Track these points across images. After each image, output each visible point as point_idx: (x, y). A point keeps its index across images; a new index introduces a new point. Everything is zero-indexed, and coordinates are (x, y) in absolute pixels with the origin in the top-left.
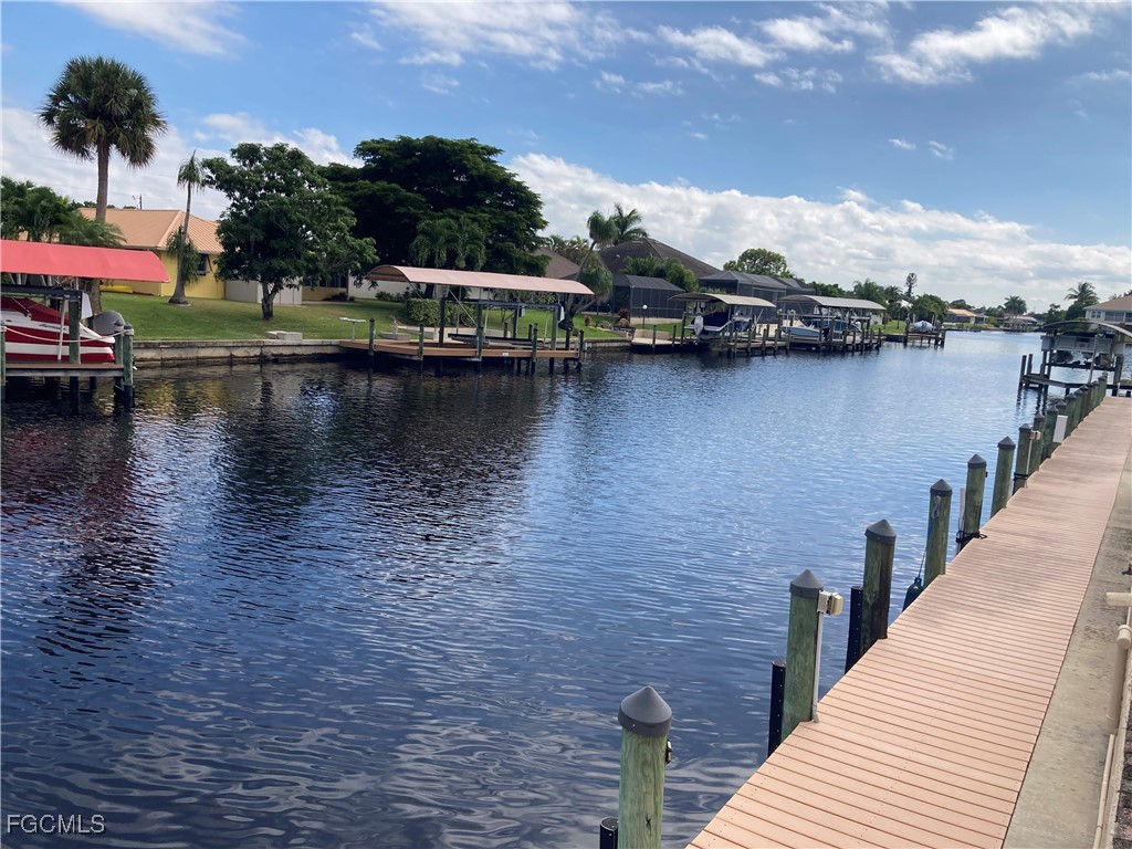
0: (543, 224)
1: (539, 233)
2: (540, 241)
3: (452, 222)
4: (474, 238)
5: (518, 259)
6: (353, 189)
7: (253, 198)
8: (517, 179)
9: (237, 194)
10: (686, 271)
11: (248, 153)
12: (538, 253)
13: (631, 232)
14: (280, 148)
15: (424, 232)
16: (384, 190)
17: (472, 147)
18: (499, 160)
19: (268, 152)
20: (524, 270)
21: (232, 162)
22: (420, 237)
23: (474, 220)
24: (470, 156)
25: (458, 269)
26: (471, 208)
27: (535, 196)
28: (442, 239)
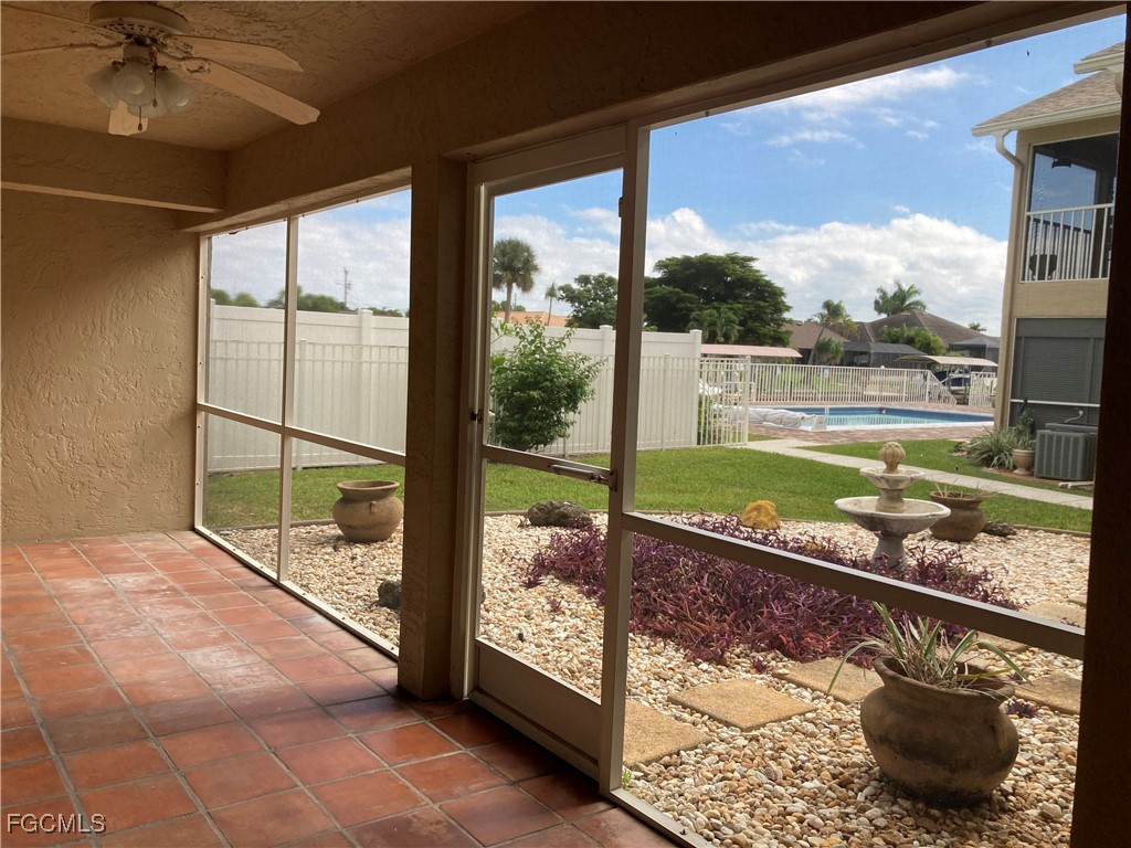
0: (788, 308)
1: (786, 315)
2: (784, 320)
3: (714, 312)
4: (729, 322)
5: (765, 335)
6: (650, 293)
7: (586, 305)
8: (767, 278)
9: (577, 304)
10: (932, 338)
11: (584, 280)
12: (783, 329)
13: (910, 304)
14: (602, 276)
15: (695, 320)
16: (670, 292)
17: (733, 259)
18: (755, 265)
19: (595, 279)
20: (770, 342)
21: (575, 286)
22: (692, 323)
23: (731, 309)
24: (730, 266)
25: (719, 343)
26: (731, 301)
27: (780, 289)
28: (706, 324)
